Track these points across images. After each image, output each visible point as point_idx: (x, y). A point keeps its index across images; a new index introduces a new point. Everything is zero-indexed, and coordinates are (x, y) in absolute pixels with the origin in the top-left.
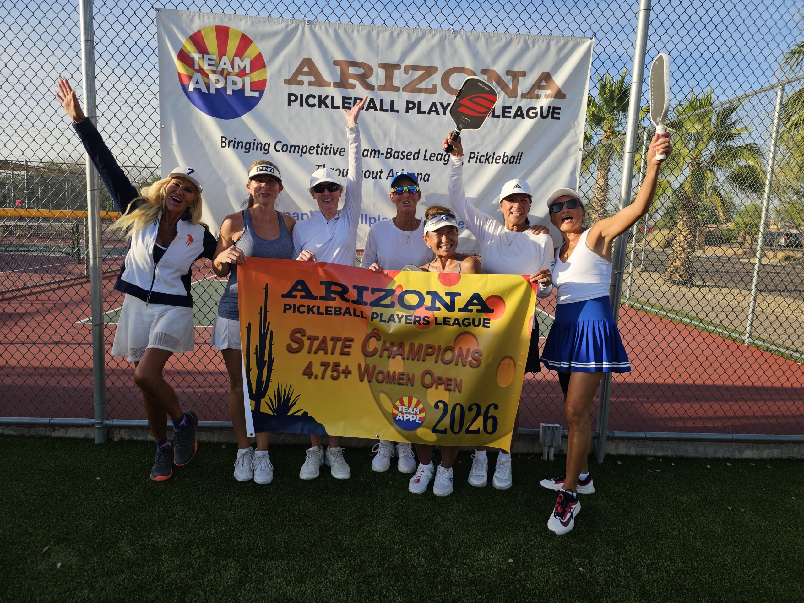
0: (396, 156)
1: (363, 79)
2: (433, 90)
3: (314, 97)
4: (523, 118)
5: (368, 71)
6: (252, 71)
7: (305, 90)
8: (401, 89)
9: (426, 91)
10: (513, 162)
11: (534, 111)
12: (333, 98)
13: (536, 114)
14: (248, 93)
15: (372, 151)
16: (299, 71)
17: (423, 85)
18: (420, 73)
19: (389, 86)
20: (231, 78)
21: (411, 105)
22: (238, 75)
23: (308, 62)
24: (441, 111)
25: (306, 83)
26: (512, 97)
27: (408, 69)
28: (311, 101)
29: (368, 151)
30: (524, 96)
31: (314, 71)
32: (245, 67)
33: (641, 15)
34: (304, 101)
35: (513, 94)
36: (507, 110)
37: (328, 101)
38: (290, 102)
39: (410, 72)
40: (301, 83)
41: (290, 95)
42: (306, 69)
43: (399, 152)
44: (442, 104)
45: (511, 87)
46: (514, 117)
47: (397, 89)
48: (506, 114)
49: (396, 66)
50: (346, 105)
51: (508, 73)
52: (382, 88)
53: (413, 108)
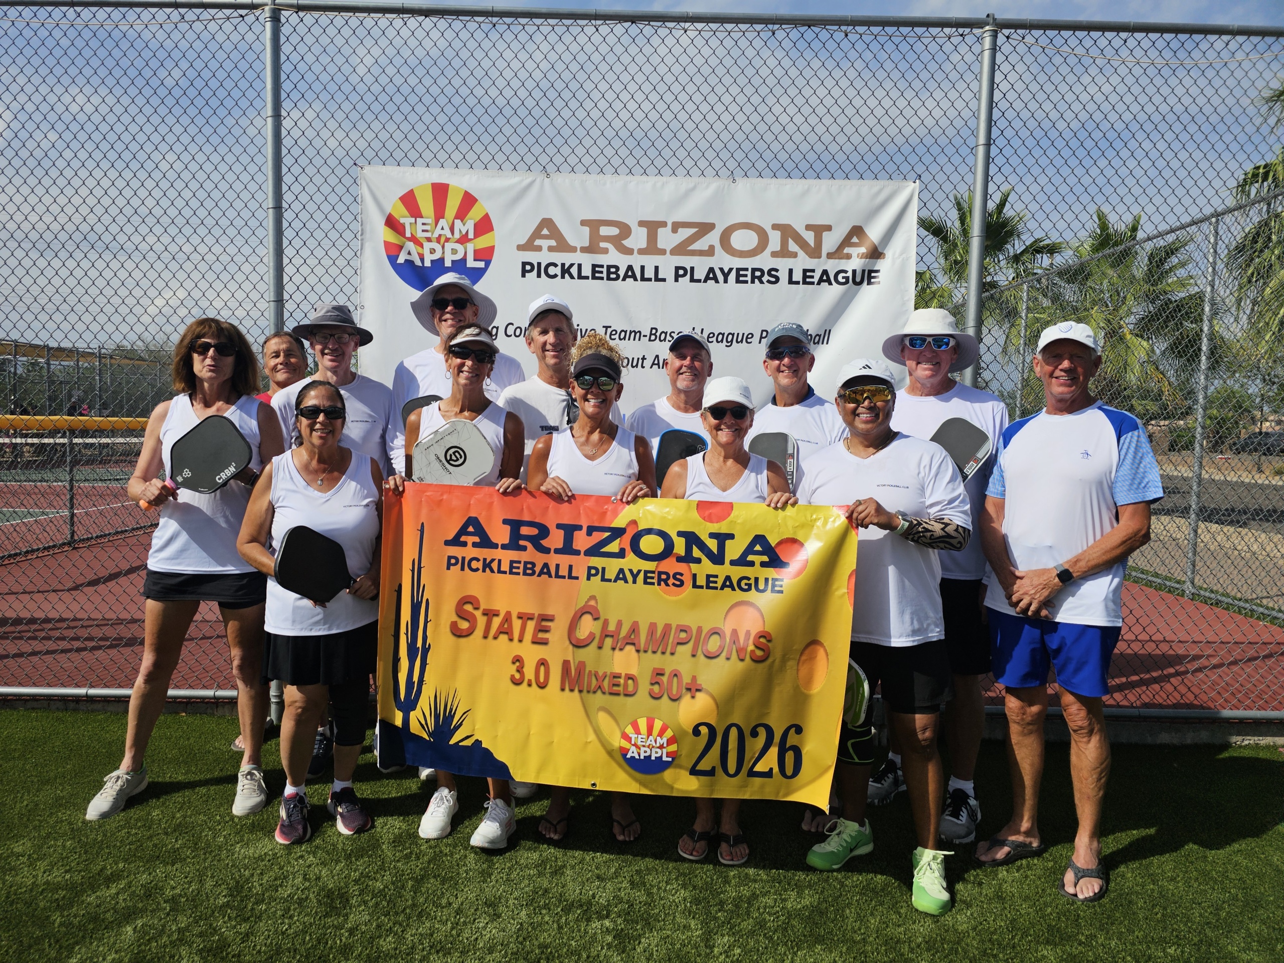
0: (662, 338)
1: (617, 242)
2: (710, 252)
3: (555, 265)
4: (830, 284)
5: (625, 230)
6: (477, 234)
7: (543, 257)
8: (668, 252)
9: (701, 253)
10: (818, 343)
11: (844, 275)
12: (580, 266)
13: (847, 278)
14: (471, 263)
15: (631, 332)
16: (537, 234)
17: (696, 246)
18: (694, 230)
19: (652, 248)
20: (449, 246)
21: (681, 272)
22: (458, 241)
23: (547, 223)
24: (720, 277)
25: (545, 248)
26: (815, 258)
27: (676, 226)
28: (552, 271)
29: (626, 332)
30: (830, 256)
31: (555, 233)
32: (467, 232)
33: (981, 150)
34: (543, 270)
35: (815, 252)
36: (808, 274)
37: (574, 271)
38: (524, 273)
39: (680, 230)
40: (539, 249)
41: (524, 264)
42: (545, 232)
43: (666, 333)
44: (721, 270)
45: (812, 243)
46: (819, 283)
47: (663, 252)
48: (808, 280)
49: (663, 224)
50: (597, 275)
51: (808, 227)
52: (641, 252)
53: (684, 275)
